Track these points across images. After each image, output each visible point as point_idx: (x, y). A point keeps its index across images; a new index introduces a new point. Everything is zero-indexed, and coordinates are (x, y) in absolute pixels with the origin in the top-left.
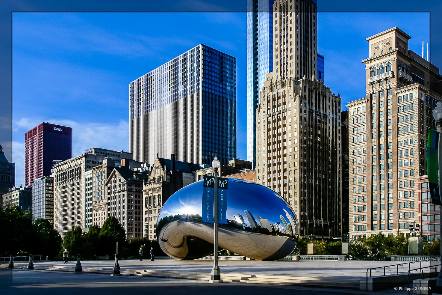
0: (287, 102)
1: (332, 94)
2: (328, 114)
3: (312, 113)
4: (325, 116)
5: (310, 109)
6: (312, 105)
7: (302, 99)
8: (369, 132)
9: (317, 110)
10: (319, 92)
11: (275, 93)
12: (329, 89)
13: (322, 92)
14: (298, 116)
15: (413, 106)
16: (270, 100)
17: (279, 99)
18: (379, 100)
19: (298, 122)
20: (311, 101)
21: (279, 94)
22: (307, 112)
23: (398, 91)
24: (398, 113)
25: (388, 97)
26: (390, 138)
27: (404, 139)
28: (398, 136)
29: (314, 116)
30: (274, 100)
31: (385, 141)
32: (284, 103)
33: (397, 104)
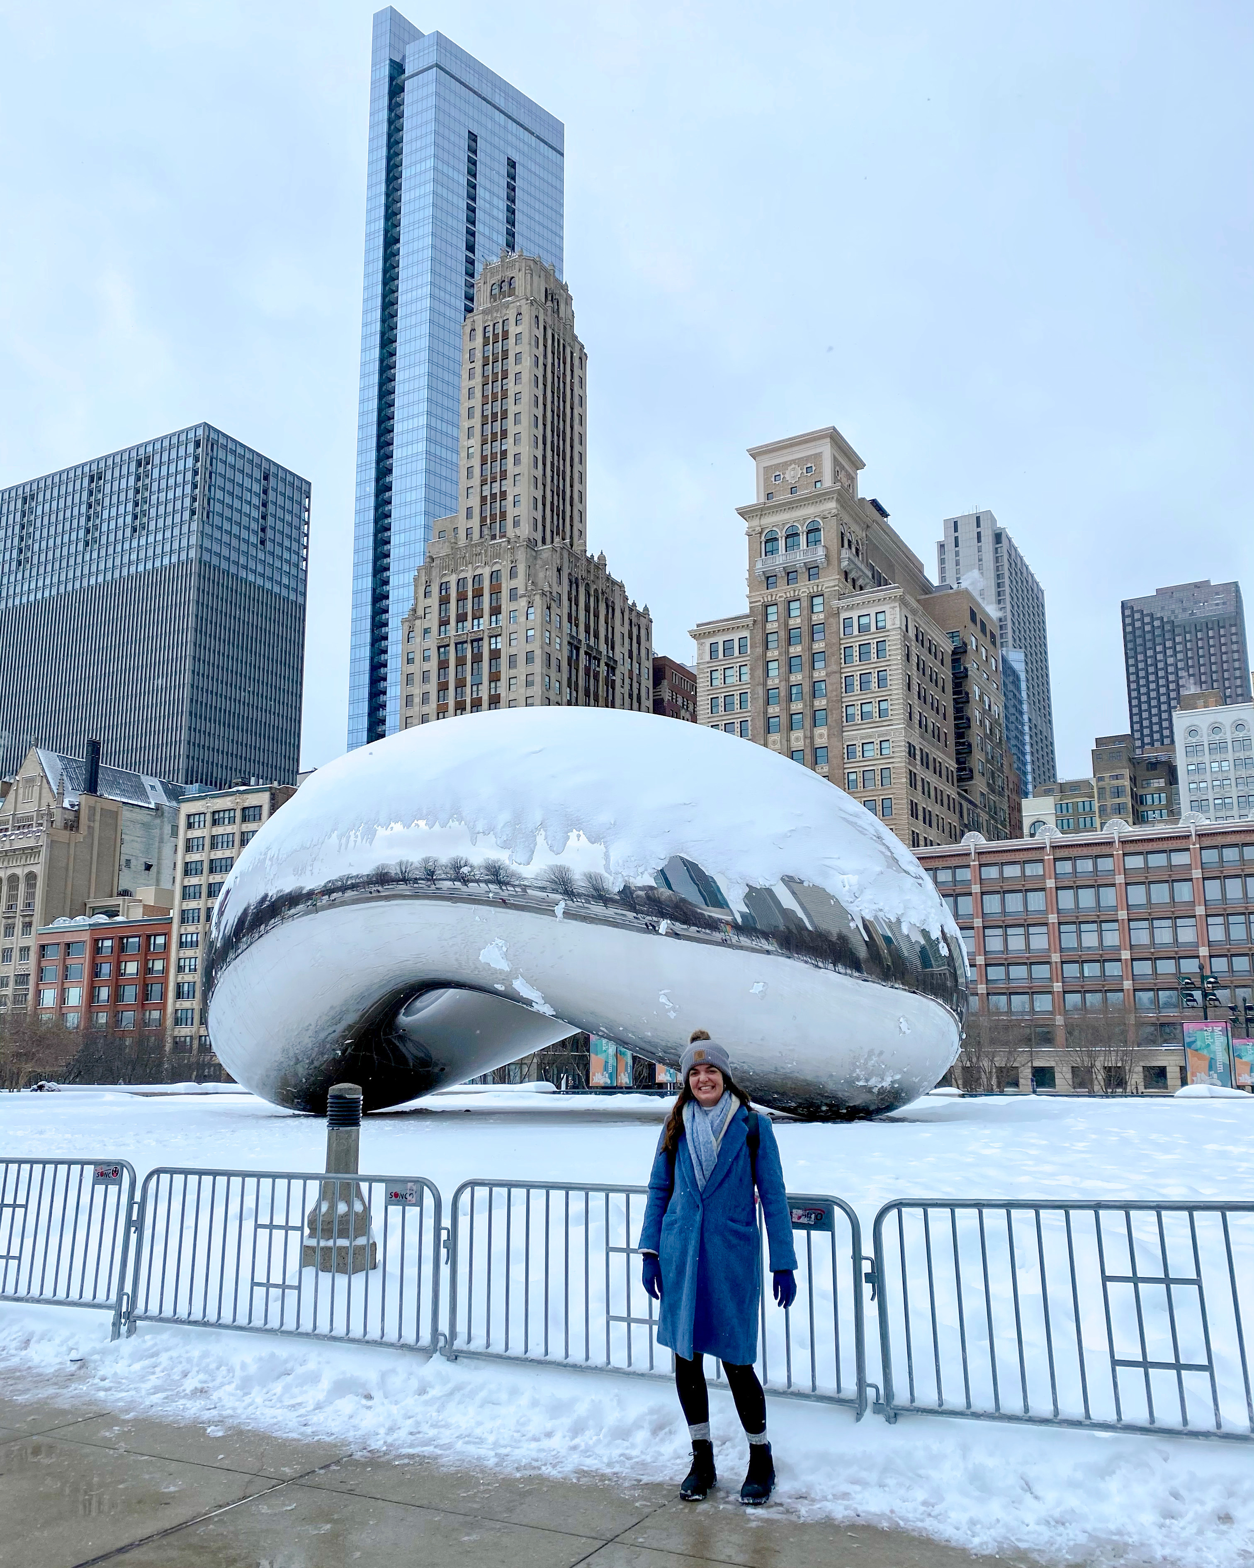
0: (504, 608)
1: (630, 602)
2: (618, 657)
3: (578, 649)
4: (611, 665)
5: (572, 637)
6: (577, 626)
7: (551, 601)
8: (759, 714)
9: (592, 643)
10: (596, 590)
11: (469, 575)
12: (621, 586)
13: (603, 593)
14: (538, 652)
15: (887, 649)
16: (448, 596)
17: (478, 594)
18: (786, 624)
19: (537, 667)
20: (574, 614)
21: (477, 578)
22: (565, 643)
23: (842, 603)
24: (843, 665)
25: (814, 617)
26: (821, 736)
27: (862, 738)
28: (844, 729)
29: (583, 660)
30: (462, 597)
31: (808, 741)
32: (496, 611)
33: (840, 639)
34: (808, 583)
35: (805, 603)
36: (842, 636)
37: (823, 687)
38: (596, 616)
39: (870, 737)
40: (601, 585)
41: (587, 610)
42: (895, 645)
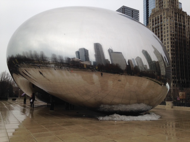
0: (163, 21)
1: (188, 15)
2: (186, 25)
3: (177, 25)
4: (184, 26)
5: (176, 23)
6: (177, 21)
7: (171, 17)
9: (180, 23)
11: (157, 16)
12: (186, 13)
13: (182, 14)
14: (169, 26)
16: (154, 21)
17: (158, 19)
19: (169, 29)
20: (176, 19)
21: (158, 17)
22: (174, 24)
29: (178, 26)
30: (156, 20)
32: (161, 21)
38: (181, 18)
40: (181, 13)
41: (179, 18)
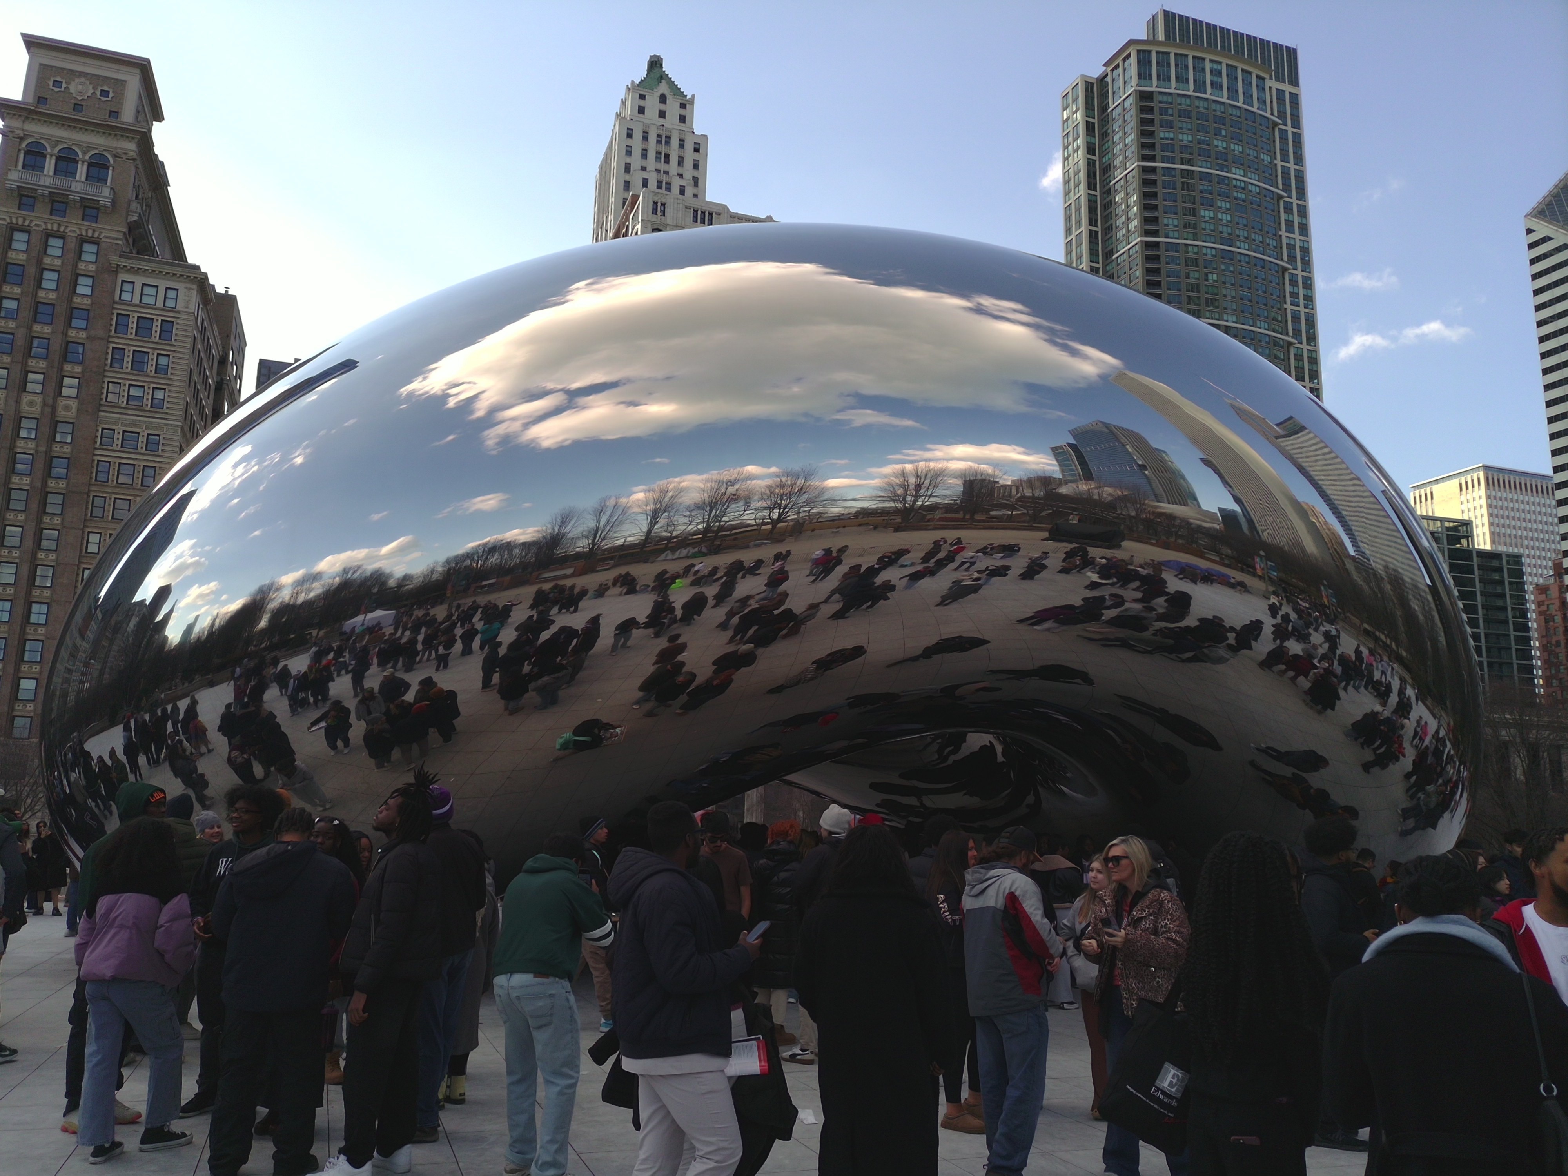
15: (174, 332)
18: (39, 261)
23: (124, 262)
24: (113, 333)
25: (82, 266)
26: (67, 408)
27: (123, 425)
28: (102, 408)
31: (48, 410)
33: (114, 302)
34: (80, 222)
35: (72, 245)
36: (117, 298)
37: (81, 351)
39: (135, 426)
42: (186, 331)
